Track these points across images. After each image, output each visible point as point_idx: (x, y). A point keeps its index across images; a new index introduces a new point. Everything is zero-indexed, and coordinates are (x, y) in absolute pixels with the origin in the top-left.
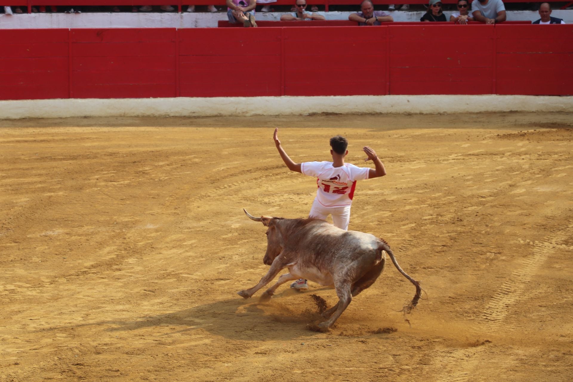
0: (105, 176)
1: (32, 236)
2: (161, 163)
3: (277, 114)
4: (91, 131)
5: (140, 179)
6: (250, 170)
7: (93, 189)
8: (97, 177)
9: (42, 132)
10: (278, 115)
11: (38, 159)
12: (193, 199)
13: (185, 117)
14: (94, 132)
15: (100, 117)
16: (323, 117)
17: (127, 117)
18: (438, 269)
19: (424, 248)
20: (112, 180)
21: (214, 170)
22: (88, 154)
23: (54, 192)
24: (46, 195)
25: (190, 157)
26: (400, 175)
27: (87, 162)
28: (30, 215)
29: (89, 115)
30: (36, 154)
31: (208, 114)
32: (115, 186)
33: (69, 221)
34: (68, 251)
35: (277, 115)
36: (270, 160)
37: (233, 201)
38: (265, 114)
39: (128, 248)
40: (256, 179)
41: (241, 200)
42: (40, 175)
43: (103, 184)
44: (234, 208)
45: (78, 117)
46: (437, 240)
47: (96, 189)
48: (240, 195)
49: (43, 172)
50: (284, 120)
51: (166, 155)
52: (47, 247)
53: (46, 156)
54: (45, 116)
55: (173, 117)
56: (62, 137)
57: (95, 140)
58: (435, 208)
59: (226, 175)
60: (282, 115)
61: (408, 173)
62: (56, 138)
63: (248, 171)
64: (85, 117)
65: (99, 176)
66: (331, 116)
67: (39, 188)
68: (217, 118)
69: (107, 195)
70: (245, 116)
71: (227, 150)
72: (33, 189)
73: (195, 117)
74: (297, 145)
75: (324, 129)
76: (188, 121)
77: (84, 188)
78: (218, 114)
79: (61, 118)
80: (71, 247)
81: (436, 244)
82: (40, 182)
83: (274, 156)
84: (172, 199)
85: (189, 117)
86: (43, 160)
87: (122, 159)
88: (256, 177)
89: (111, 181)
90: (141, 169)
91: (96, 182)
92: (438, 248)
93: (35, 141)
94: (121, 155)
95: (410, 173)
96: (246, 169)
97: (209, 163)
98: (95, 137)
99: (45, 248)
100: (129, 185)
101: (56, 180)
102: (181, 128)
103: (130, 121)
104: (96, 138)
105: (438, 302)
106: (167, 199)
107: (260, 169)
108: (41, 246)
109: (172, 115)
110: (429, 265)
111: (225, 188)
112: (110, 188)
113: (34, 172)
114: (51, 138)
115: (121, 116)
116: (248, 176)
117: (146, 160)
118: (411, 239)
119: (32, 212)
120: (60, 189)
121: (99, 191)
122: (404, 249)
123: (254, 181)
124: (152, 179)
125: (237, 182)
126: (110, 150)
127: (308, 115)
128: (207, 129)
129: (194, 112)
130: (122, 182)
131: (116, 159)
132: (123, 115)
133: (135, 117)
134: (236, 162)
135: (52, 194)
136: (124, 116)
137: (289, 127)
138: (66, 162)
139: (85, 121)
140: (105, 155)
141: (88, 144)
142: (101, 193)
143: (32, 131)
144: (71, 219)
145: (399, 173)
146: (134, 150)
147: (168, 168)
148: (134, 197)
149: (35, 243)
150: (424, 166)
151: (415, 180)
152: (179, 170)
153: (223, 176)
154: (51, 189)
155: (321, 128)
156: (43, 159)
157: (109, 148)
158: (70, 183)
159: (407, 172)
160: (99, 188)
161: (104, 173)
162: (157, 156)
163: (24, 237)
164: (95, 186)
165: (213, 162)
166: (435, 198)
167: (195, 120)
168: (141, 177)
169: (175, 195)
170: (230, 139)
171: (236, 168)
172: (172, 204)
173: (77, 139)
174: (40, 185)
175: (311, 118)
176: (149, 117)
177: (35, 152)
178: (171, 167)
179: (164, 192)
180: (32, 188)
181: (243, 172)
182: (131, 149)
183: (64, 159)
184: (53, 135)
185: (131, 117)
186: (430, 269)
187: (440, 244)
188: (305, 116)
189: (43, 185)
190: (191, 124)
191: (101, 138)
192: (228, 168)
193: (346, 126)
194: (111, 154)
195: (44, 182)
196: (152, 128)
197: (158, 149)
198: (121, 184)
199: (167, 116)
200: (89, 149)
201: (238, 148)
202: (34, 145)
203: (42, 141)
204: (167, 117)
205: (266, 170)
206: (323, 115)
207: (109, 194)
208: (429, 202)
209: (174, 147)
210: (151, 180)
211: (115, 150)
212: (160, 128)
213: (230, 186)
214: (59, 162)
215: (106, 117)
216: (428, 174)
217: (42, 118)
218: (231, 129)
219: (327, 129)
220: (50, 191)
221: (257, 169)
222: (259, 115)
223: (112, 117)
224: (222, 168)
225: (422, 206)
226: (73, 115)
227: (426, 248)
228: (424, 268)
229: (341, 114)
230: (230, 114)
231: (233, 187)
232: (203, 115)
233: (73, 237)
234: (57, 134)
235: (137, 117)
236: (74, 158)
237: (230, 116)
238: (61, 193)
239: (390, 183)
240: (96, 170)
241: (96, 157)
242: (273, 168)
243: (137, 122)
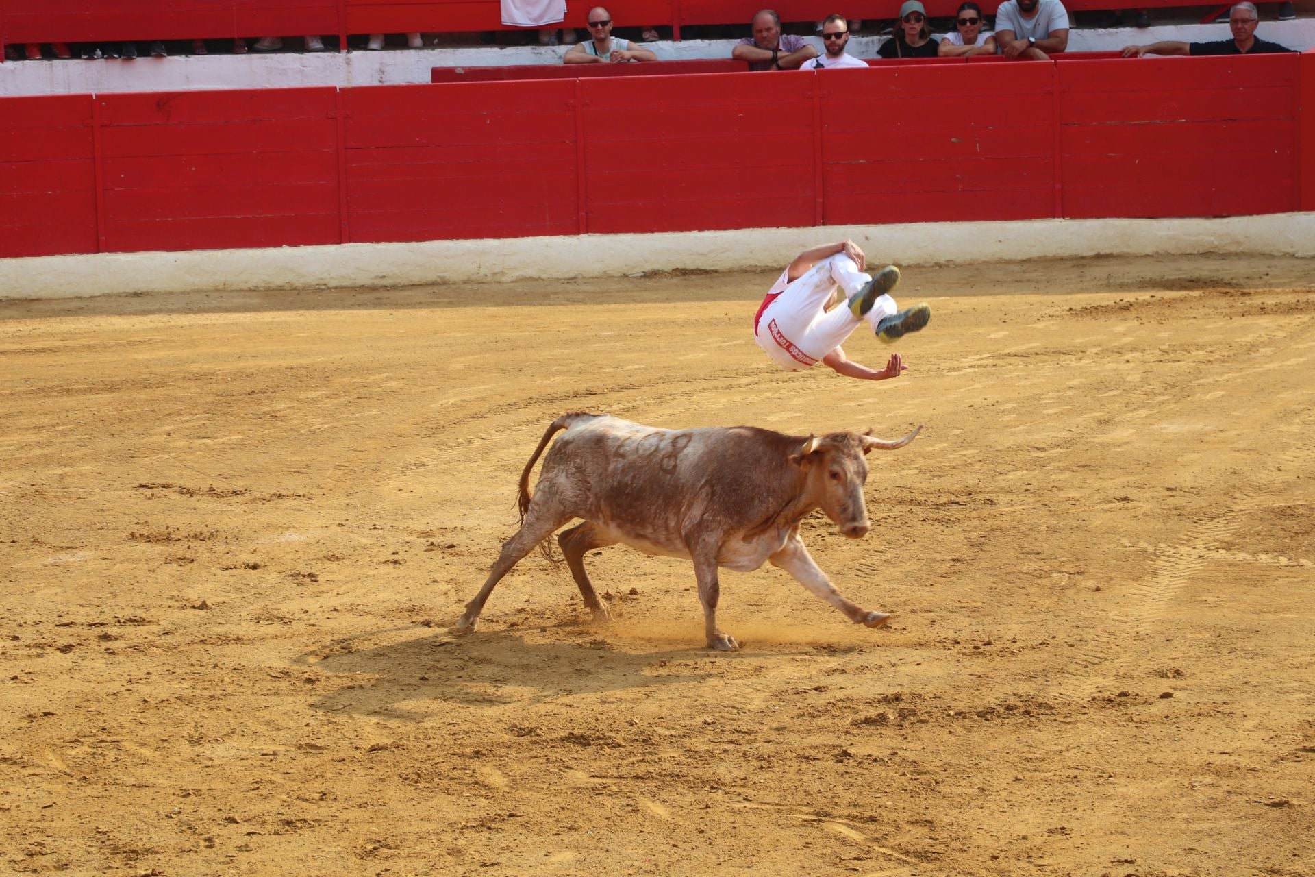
0: (186, 425)
1: (25, 567)
2: (312, 394)
3: (572, 275)
4: (152, 325)
5: (266, 431)
6: (515, 403)
7: (160, 455)
8: (167, 428)
9: (38, 332)
10: (575, 278)
11: (31, 392)
12: (388, 471)
13: (363, 289)
14: (156, 328)
15: (171, 293)
16: (675, 280)
17: (232, 291)
18: (944, 613)
19: (911, 566)
20: (203, 435)
21: (433, 406)
22: (144, 376)
23: (70, 466)
24: (52, 472)
25: (377, 377)
26: (853, 404)
27: (143, 395)
28: (17, 518)
29: (144, 290)
30: (26, 380)
31: (416, 280)
32: (209, 449)
33: (108, 529)
34: (108, 598)
35: (570, 279)
36: (558, 379)
37: (478, 474)
38: (543, 276)
39: (244, 587)
40: (528, 423)
41: (497, 470)
42: (39, 428)
43: (181, 443)
44: (481, 489)
45: (119, 295)
46: (940, 549)
47: (166, 456)
48: (494, 461)
49: (43, 420)
50: (589, 288)
51: (324, 376)
52: (59, 590)
53: (50, 384)
54: (44, 294)
55: (336, 288)
56: (84, 342)
57: (160, 345)
58: (933, 476)
59: (460, 415)
60: (584, 278)
61: (871, 400)
62: (70, 343)
63: (510, 405)
64: (136, 295)
65: (172, 427)
66: (694, 277)
67: (35, 457)
68: (435, 289)
69: (192, 468)
70: (499, 282)
71: (462, 359)
72: (24, 461)
73: (386, 288)
74: (620, 344)
75: (678, 304)
76: (372, 296)
77: (139, 454)
78: (439, 280)
79: (80, 298)
80: (115, 587)
81: (937, 556)
82: (39, 444)
83: (568, 371)
84: (341, 472)
85: (374, 288)
86: (43, 394)
87: (222, 387)
88: (530, 418)
89: (199, 438)
90: (266, 409)
91: (166, 441)
92: (943, 566)
93: (23, 351)
94: (220, 377)
95: (876, 400)
96: (505, 401)
97: (422, 390)
98: (158, 338)
99: (53, 592)
100: (241, 445)
101: (74, 438)
102: (356, 312)
103: (239, 301)
104: (162, 341)
105: (947, 687)
106: (329, 473)
107: (538, 400)
108: (46, 586)
109: (333, 283)
110: (924, 604)
111: (459, 444)
112: (199, 453)
113: (23, 421)
114: (58, 343)
115: (217, 290)
116: (511, 417)
117: (278, 387)
118: (881, 548)
119: (22, 512)
120: (83, 459)
121: (171, 460)
122: (868, 571)
123: (524, 427)
124: (292, 429)
125: (486, 432)
126: (195, 368)
127: (642, 277)
128: (411, 311)
129: (383, 277)
130: (225, 439)
131: (209, 386)
132: (221, 287)
133: (250, 290)
134: (482, 387)
135: (68, 469)
136: (224, 290)
137: (600, 303)
138: (97, 396)
139: (136, 303)
140: (184, 378)
141: (144, 356)
142: (177, 464)
143: (15, 329)
144: (111, 526)
145: (850, 400)
146: (249, 364)
147: (329, 404)
148: (255, 472)
149: (31, 581)
150: (906, 383)
151: (888, 415)
152: (353, 409)
153: (453, 417)
154: (65, 458)
155: (672, 304)
156: (43, 391)
157: (193, 362)
158: (107, 444)
159: (869, 397)
160: (172, 454)
161: (184, 419)
162: (301, 377)
163: (7, 568)
164: (165, 449)
165: (431, 388)
166: (933, 455)
167: (386, 294)
168: (268, 426)
169: (347, 464)
170: (467, 334)
171: (483, 399)
172: (339, 484)
173: (118, 344)
174: (38, 452)
175: (649, 283)
176: (281, 289)
177: (24, 376)
178: (336, 401)
179: (321, 459)
180: (21, 458)
181: (499, 409)
182: (242, 364)
183: (91, 391)
184: (63, 336)
185: (241, 290)
186: (925, 614)
187: (946, 558)
188: (636, 278)
189: (45, 451)
190: (378, 304)
191: (174, 341)
192: (464, 401)
193: (727, 298)
194: (197, 377)
195: (49, 443)
196: (289, 313)
197: (305, 361)
198: (223, 443)
199: (323, 287)
200: (147, 367)
201: (487, 355)
202: (21, 360)
203: (38, 351)
204: (323, 290)
205: (551, 402)
206: (677, 276)
207: (196, 465)
208: (920, 463)
209: (341, 356)
210: (290, 433)
211: (206, 367)
212: (307, 313)
213: (470, 441)
214: (81, 398)
215: (183, 293)
216: (917, 401)
217: (38, 300)
218: (470, 310)
219: (687, 304)
220: (62, 462)
221: (531, 401)
222: (531, 279)
223: (197, 291)
224: (452, 401)
225: (904, 473)
226: (108, 291)
227: (916, 568)
228: (913, 612)
229: (716, 271)
230: (466, 278)
231: (478, 443)
232: (405, 282)
233: (118, 565)
234: (73, 335)
235: (255, 290)
236: (113, 388)
237: (465, 282)
238: (87, 468)
239: (830, 423)
240: (166, 412)
241: (163, 384)
242: (567, 397)
243: (255, 301)
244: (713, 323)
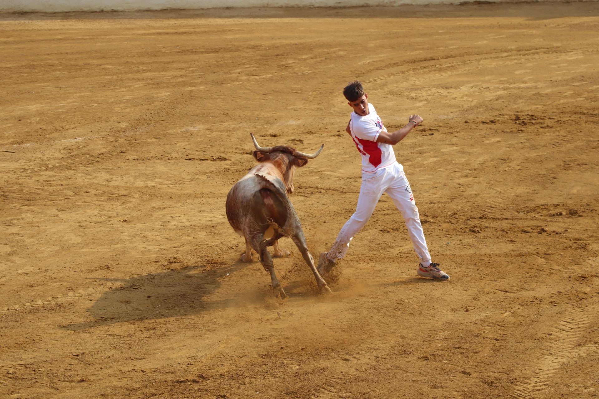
0: (247, 69)
1: (173, 132)
2: (305, 57)
3: (427, 3)
4: (234, 23)
5: (283, 73)
6: (397, 63)
7: (235, 83)
8: (238, 71)
9: (183, 24)
10: (428, 5)
11: (179, 52)
12: (337, 93)
13: (330, 8)
14: (236, 24)
15: (243, 8)
16: (475, 7)
17: (271, 8)
18: (593, 166)
19: (579, 143)
20: (254, 74)
21: (359, 63)
22: (230, 46)
23: (195, 86)
24: (186, 89)
25: (335, 49)
26: (555, 66)
27: (229, 55)
28: (171, 110)
29: (231, 6)
30: (177, 46)
31: (354, 4)
32: (257, 81)
33: (210, 116)
34: (209, 148)
35: (426, 5)
36: (418, 52)
37: (378, 96)
38: (414, 4)
39: (269, 145)
40: (403, 72)
41: (387, 94)
42: (181, 69)
43: (245, 78)
44: (379, 103)
45: (220, 8)
46: (593, 135)
47: (237, 83)
48: (386, 90)
49: (184, 65)
50: (434, 10)
51: (309, 48)
52: (187, 143)
53: (187, 48)
54: (186, 7)
55: (318, 7)
56: (203, 29)
57: (237, 32)
58: (592, 101)
59: (372, 68)
60: (432, 5)
61: (564, 65)
62: (197, 30)
63: (394, 64)
64: (228, 8)
65: (241, 70)
66: (484, 5)
67: (179, 82)
68: (363, 9)
69: (249, 89)
70: (393, 6)
71: (374, 42)
72: (174, 84)
73: (341, 8)
74: (447, 36)
75: (476, 18)
76: (334, 11)
77: (225, 82)
78: (365, 5)
79: (203, 9)
80: (212, 143)
81: (591, 139)
82: (181, 76)
83: (423, 49)
84: (316, 93)
85: (335, 8)
86: (184, 53)
87: (264, 52)
88: (403, 70)
89: (253, 75)
90: (284, 63)
91: (238, 76)
92: (594, 144)
93: (176, 33)
94: (263, 48)
95: (567, 65)
96: (393, 62)
97: (354, 56)
98: (236, 29)
99: (184, 144)
100: (271, 79)
101: (197, 74)
102: (326, 19)
103: (273, 12)
104: (238, 30)
105: (593, 200)
106: (311, 93)
107: (408, 62)
108: (181, 142)
109: (317, 5)
110: (584, 161)
111: (371, 82)
112: (252, 82)
113: (175, 65)
114: (192, 30)
115: (264, 7)
116: (394, 70)
117: (289, 53)
118: (565, 134)
119: (172, 107)
120: (201, 83)
121: (240, 85)
122: (558, 145)
123: (401, 74)
124: (295, 73)
125: (383, 76)
126: (252, 43)
127: (459, 5)
128: (352, 19)
129: (340, 3)
130: (264, 76)
131: (259, 52)
132: (266, 5)
133: (279, 7)
134: (382, 55)
135: (193, 88)
136: (267, 7)
137: (439, 17)
138: (208, 55)
139: (228, 12)
140: (247, 48)
141: (230, 37)
142: (242, 87)
143: (173, 23)
144: (211, 115)
145: (554, 64)
146: (277, 42)
147: (312, 61)
148: (277, 92)
149: (175, 139)
150: (582, 57)
151: (572, 72)
152: (323, 64)
153: (368, 69)
154: (192, 83)
155: (473, 18)
156: (184, 52)
157: (252, 40)
158: (211, 77)
159: (563, 63)
160: (241, 83)
161: (246, 66)
162: (300, 49)
163: (165, 132)
164: (237, 80)
165: (359, 55)
166: (592, 91)
167: (340, 11)
168: (284, 71)
169: (319, 89)
170: (376, 30)
171: (382, 61)
172: (315, 99)
173: (219, 31)
174: (181, 80)
175: (462, 8)
176: (293, 7)
177: (176, 45)
178: (315, 60)
179: (307, 87)
180: (173, 82)
181: (389, 66)
182: (274, 42)
183: (205, 52)
184: (194, 27)
185: (275, 7)
186: (584, 166)
187: (596, 140)
188: (456, 5)
189: (184, 79)
190: (337, 15)
191: (243, 30)
192: (374, 62)
193: (499, 16)
194: (253, 47)
195: (185, 76)
196: (296, 19)
197: (302, 41)
198: (263, 78)
199: (312, 7)
200: (231, 42)
201: (385, 40)
202: (175, 37)
203: (183, 33)
204: (312, 8)
205: (414, 62)
206: (476, 4)
207: (251, 88)
208: (586, 95)
209: (318, 39)
210: (294, 74)
211: (257, 43)
212: (304, 19)
213: (375, 80)
214: (201, 55)
215: (249, 8)
216: (586, 66)
217: (184, 10)
218: (378, 20)
219: (480, 18)
220: (191, 85)
221: (405, 62)
222: (408, 5)
223: (255, 7)
224: (368, 61)
225: (578, 99)
226: (215, 6)
227: (581, 144)
228: (578, 165)
229: (494, 3)
230: (377, 4)
231: (379, 81)
232: (349, 5)
233: (214, 133)
234: (199, 26)
235: (281, 7)
236: (215, 51)
237: (377, 6)
238: (202, 88)
239: (544, 75)
240: (238, 63)
241: (237, 50)
242: (421, 61)
243: (281, 13)
244: (492, 27)
